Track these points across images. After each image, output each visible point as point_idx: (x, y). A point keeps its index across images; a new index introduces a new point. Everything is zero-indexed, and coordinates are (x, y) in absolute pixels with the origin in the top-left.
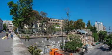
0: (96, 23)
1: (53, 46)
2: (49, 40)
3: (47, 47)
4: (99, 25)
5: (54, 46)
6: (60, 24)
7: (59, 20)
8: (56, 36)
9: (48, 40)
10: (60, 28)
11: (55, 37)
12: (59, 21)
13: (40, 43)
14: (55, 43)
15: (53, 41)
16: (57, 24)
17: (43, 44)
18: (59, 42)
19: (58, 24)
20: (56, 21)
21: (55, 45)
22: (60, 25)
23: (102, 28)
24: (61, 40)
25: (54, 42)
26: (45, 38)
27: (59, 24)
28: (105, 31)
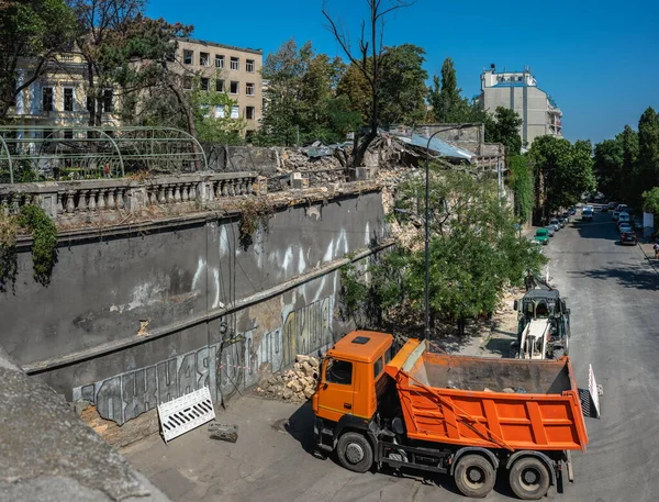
0: (491, 79)
1: (288, 301)
2: (257, 247)
3: (247, 325)
4: (518, 91)
5: (300, 299)
6: (234, 87)
7: (228, 53)
8: (308, 192)
9: (246, 242)
10: (235, 115)
11: (305, 205)
12: (227, 62)
13: (180, 283)
14: (302, 266)
15: (289, 253)
16: (212, 84)
17: (208, 292)
18: (328, 257)
19: (219, 86)
20: (204, 55)
21: (302, 290)
22: (231, 96)
23: (545, 120)
24: (343, 235)
25: (295, 261)
26: (220, 221)
27: (227, 85)
28: (559, 137)
